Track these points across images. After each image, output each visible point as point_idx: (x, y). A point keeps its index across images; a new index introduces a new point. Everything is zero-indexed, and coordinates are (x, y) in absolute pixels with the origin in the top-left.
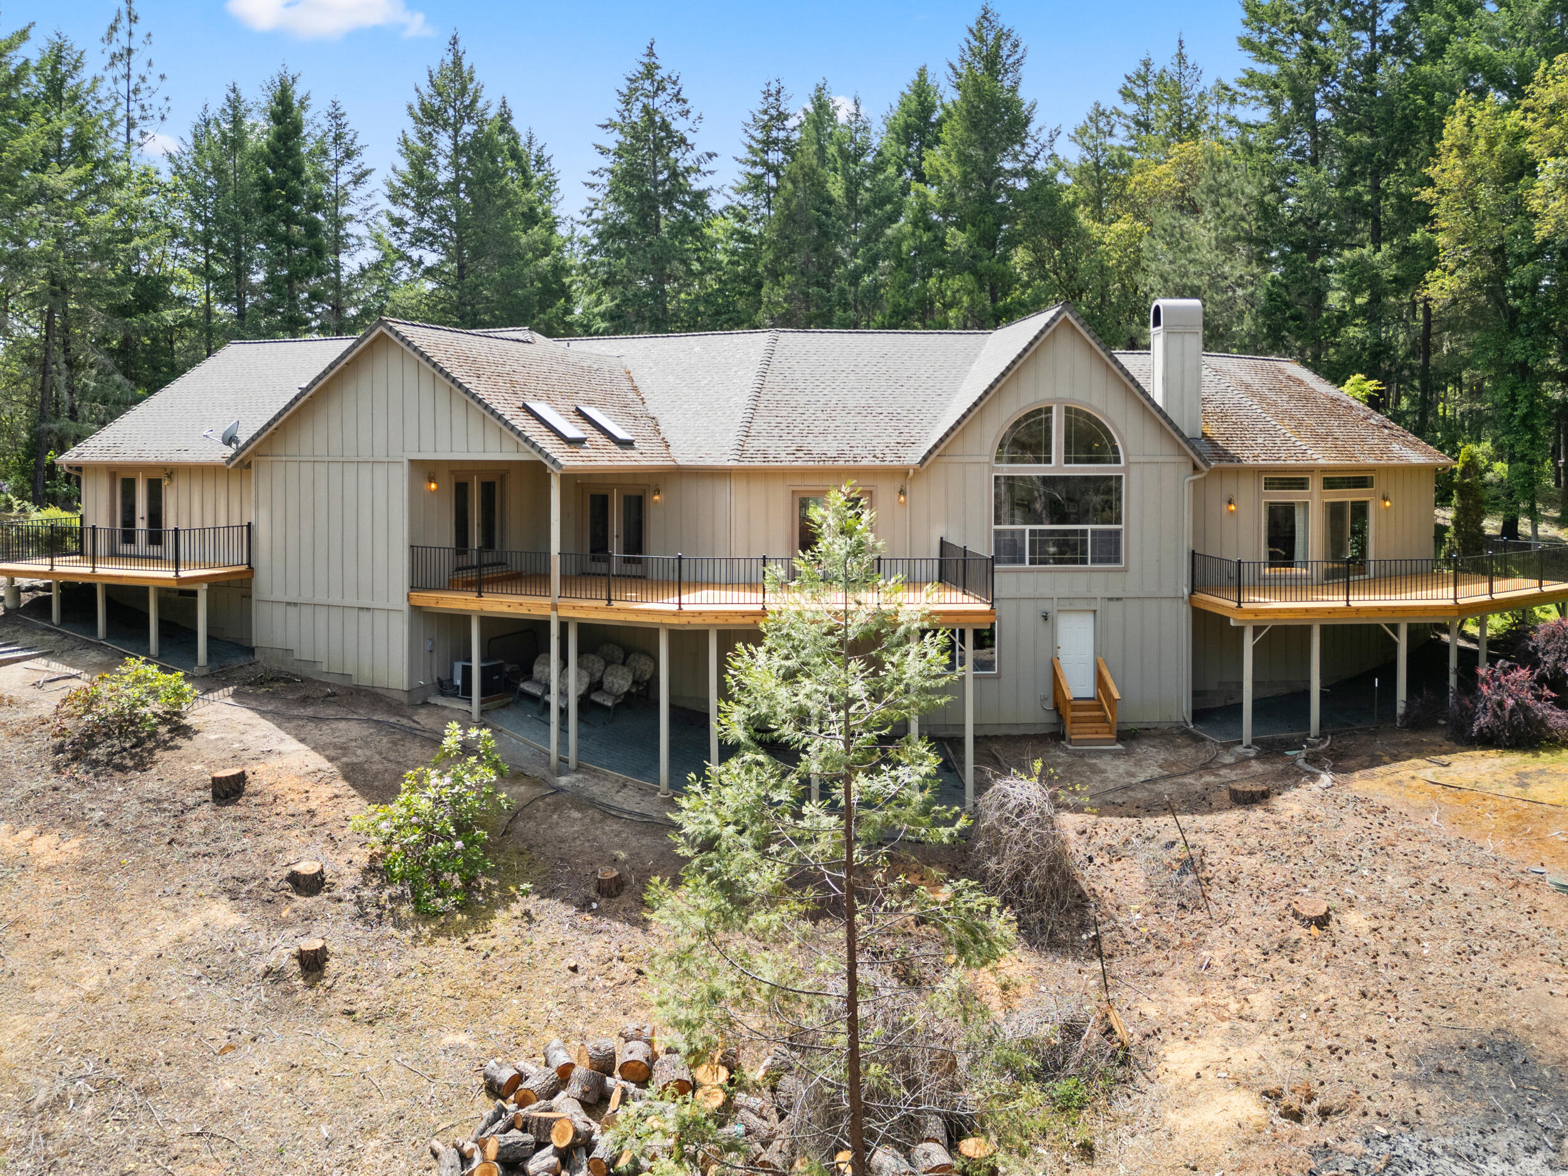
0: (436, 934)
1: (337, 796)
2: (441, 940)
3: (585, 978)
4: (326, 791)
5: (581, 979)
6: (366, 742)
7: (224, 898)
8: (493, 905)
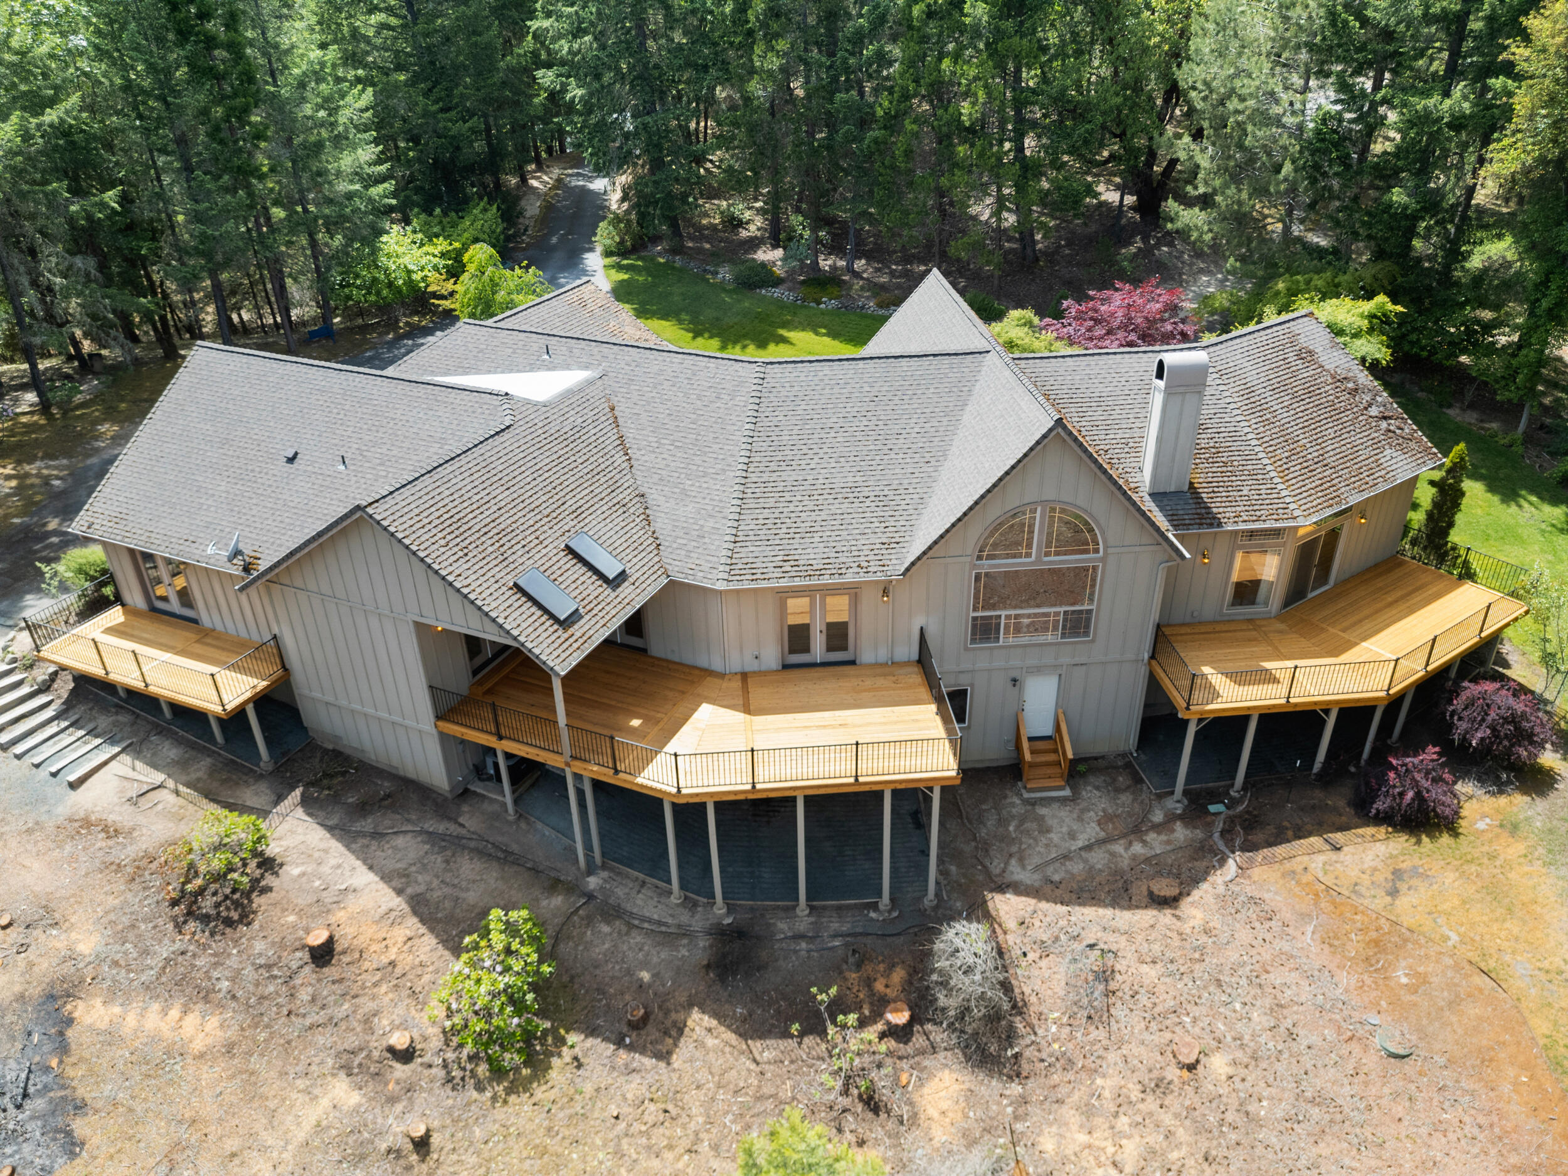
0: (509, 1091)
1: (410, 939)
2: (513, 1098)
3: (624, 1125)
4: (400, 934)
5: (622, 1126)
6: (424, 865)
7: (342, 1075)
8: (549, 1054)
